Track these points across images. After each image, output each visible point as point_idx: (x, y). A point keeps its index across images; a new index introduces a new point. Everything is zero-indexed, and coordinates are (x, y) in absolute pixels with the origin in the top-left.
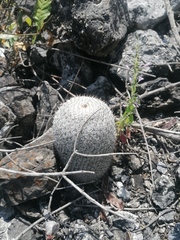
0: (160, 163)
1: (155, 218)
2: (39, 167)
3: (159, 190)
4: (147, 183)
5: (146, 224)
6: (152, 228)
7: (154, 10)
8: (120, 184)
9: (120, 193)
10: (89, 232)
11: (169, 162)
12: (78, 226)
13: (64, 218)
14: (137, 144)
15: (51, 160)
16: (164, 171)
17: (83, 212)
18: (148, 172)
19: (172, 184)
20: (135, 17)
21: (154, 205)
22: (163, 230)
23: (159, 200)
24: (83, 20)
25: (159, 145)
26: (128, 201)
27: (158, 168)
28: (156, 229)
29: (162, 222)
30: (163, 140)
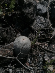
0: (40, 54)
1: (37, 69)
2: (9, 54)
3: (39, 62)
4: (36, 59)
5: (35, 70)
6: (36, 71)
7: (44, 10)
8: (29, 59)
9: (29, 62)
10: (20, 72)
11: (42, 54)
12: (18, 70)
13: (14, 68)
14: (34, 48)
15: (12, 53)
16: (41, 57)
17: (19, 66)
18: (36, 56)
19: (42, 61)
21: (37, 65)
22: (39, 72)
23: (39, 64)
24: (25, 12)
26: (31, 64)
27: (39, 56)
28: (37, 71)
29: (39, 70)
30: (41, 48)
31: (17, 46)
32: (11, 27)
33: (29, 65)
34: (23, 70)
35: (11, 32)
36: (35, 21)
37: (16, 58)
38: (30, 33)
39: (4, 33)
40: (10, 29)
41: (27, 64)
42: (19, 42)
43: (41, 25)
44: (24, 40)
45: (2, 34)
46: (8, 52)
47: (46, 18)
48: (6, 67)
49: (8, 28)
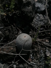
0: (41, 50)
1: (39, 64)
2: (12, 51)
3: (41, 57)
4: (38, 55)
5: (37, 65)
7: (42, 8)
8: (31, 55)
9: (31, 57)
11: (43, 50)
12: (21, 66)
13: (17, 64)
14: (36, 45)
15: (15, 50)
16: (42, 52)
17: (22, 62)
18: (38, 52)
19: (44, 56)
20: (37, 10)
21: (40, 61)
22: (41, 67)
23: (41, 60)
24: (25, 11)
25: (41, 46)
26: (33, 59)
27: (41, 52)
28: (40, 67)
29: (41, 65)
30: (42, 44)
31: (19, 43)
32: (12, 26)
33: (32, 61)
34: (26, 65)
35: (13, 30)
36: (35, 18)
37: (19, 54)
38: (30, 31)
39: (6, 32)
40: (12, 28)
41: (30, 60)
42: (20, 39)
43: (40, 22)
44: (25, 37)
45: (5, 33)
46: (11, 49)
47: (45, 15)
48: (10, 63)
49: (10, 27)
